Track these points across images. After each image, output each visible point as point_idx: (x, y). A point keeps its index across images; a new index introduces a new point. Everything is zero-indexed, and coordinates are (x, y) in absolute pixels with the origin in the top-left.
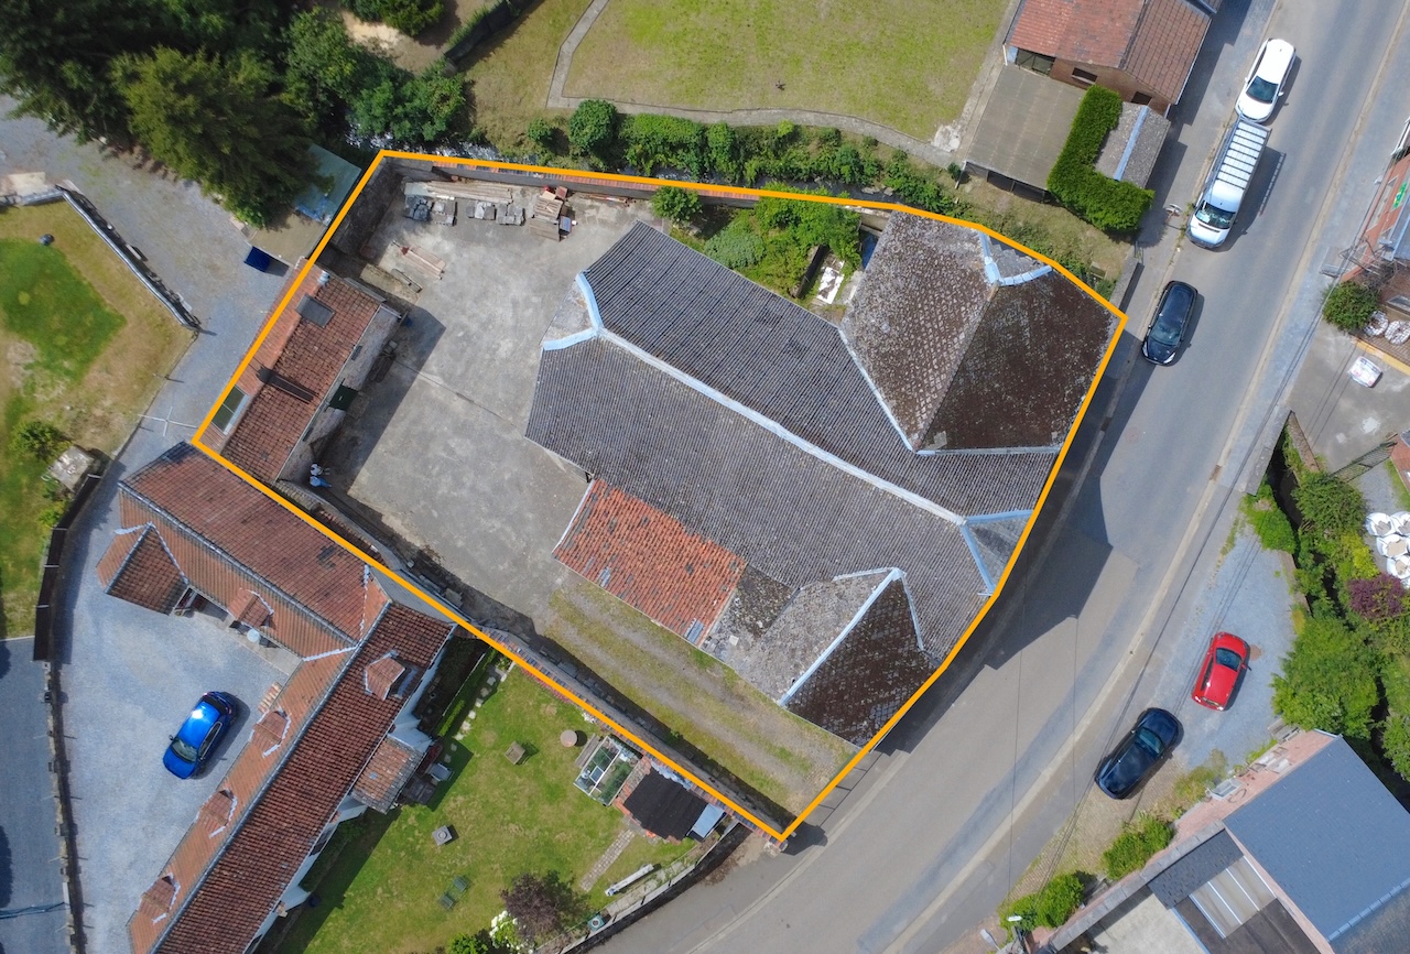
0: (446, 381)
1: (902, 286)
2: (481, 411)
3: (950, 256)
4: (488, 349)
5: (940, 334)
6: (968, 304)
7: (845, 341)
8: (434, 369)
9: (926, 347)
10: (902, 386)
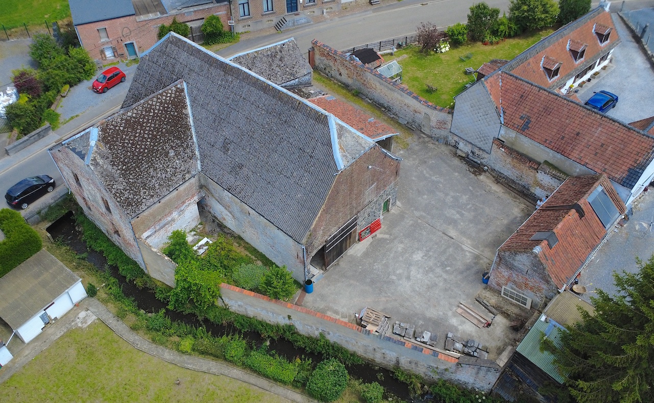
0: (461, 247)
1: (152, 170)
2: (438, 228)
3: (115, 165)
4: (430, 257)
5: (142, 126)
6: (117, 128)
7: (199, 162)
8: (467, 254)
9: (153, 125)
10: (175, 116)
